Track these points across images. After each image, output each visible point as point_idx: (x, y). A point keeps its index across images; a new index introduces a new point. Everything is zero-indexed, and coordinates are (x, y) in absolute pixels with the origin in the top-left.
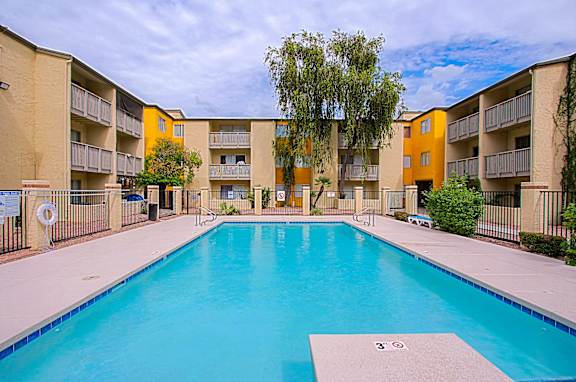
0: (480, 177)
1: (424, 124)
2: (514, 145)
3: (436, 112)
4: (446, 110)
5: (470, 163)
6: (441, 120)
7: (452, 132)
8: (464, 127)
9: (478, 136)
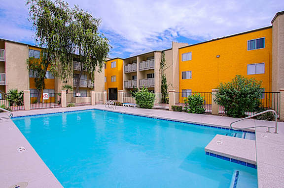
0: (138, 87)
1: (112, 64)
2: (146, 77)
3: (118, 59)
4: (123, 60)
5: (134, 82)
6: (121, 63)
7: (126, 69)
8: (131, 68)
9: (136, 72)
